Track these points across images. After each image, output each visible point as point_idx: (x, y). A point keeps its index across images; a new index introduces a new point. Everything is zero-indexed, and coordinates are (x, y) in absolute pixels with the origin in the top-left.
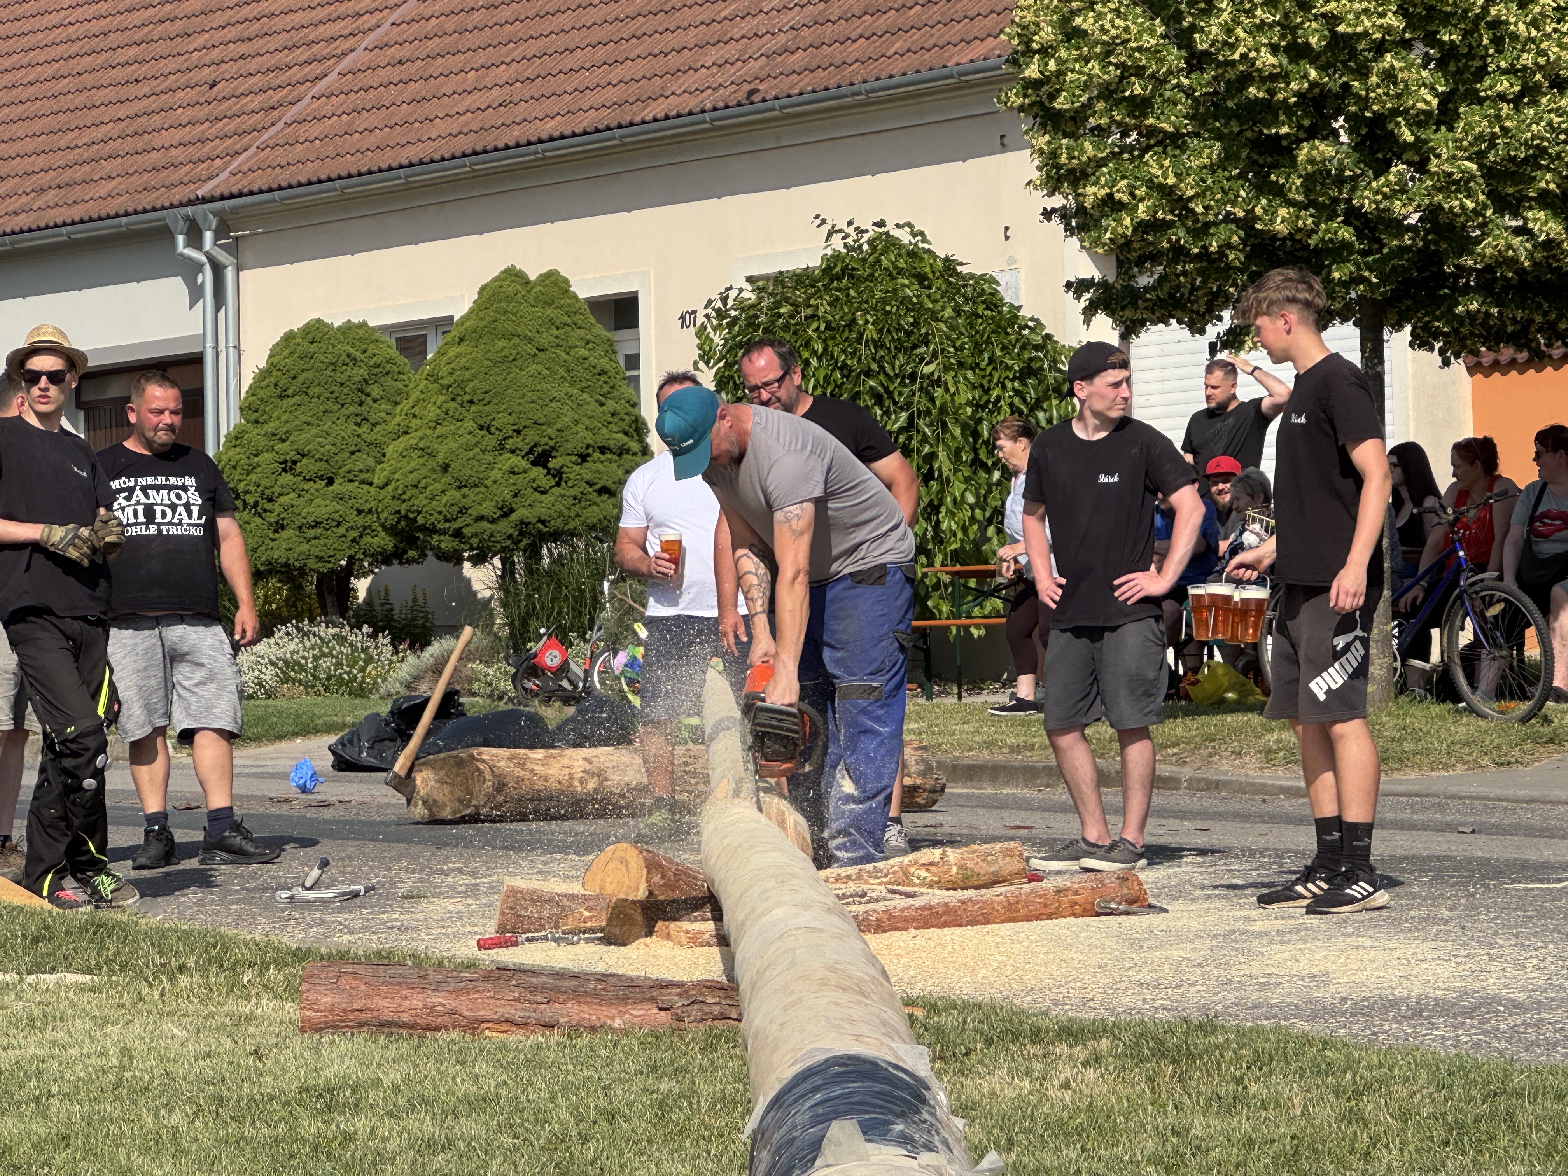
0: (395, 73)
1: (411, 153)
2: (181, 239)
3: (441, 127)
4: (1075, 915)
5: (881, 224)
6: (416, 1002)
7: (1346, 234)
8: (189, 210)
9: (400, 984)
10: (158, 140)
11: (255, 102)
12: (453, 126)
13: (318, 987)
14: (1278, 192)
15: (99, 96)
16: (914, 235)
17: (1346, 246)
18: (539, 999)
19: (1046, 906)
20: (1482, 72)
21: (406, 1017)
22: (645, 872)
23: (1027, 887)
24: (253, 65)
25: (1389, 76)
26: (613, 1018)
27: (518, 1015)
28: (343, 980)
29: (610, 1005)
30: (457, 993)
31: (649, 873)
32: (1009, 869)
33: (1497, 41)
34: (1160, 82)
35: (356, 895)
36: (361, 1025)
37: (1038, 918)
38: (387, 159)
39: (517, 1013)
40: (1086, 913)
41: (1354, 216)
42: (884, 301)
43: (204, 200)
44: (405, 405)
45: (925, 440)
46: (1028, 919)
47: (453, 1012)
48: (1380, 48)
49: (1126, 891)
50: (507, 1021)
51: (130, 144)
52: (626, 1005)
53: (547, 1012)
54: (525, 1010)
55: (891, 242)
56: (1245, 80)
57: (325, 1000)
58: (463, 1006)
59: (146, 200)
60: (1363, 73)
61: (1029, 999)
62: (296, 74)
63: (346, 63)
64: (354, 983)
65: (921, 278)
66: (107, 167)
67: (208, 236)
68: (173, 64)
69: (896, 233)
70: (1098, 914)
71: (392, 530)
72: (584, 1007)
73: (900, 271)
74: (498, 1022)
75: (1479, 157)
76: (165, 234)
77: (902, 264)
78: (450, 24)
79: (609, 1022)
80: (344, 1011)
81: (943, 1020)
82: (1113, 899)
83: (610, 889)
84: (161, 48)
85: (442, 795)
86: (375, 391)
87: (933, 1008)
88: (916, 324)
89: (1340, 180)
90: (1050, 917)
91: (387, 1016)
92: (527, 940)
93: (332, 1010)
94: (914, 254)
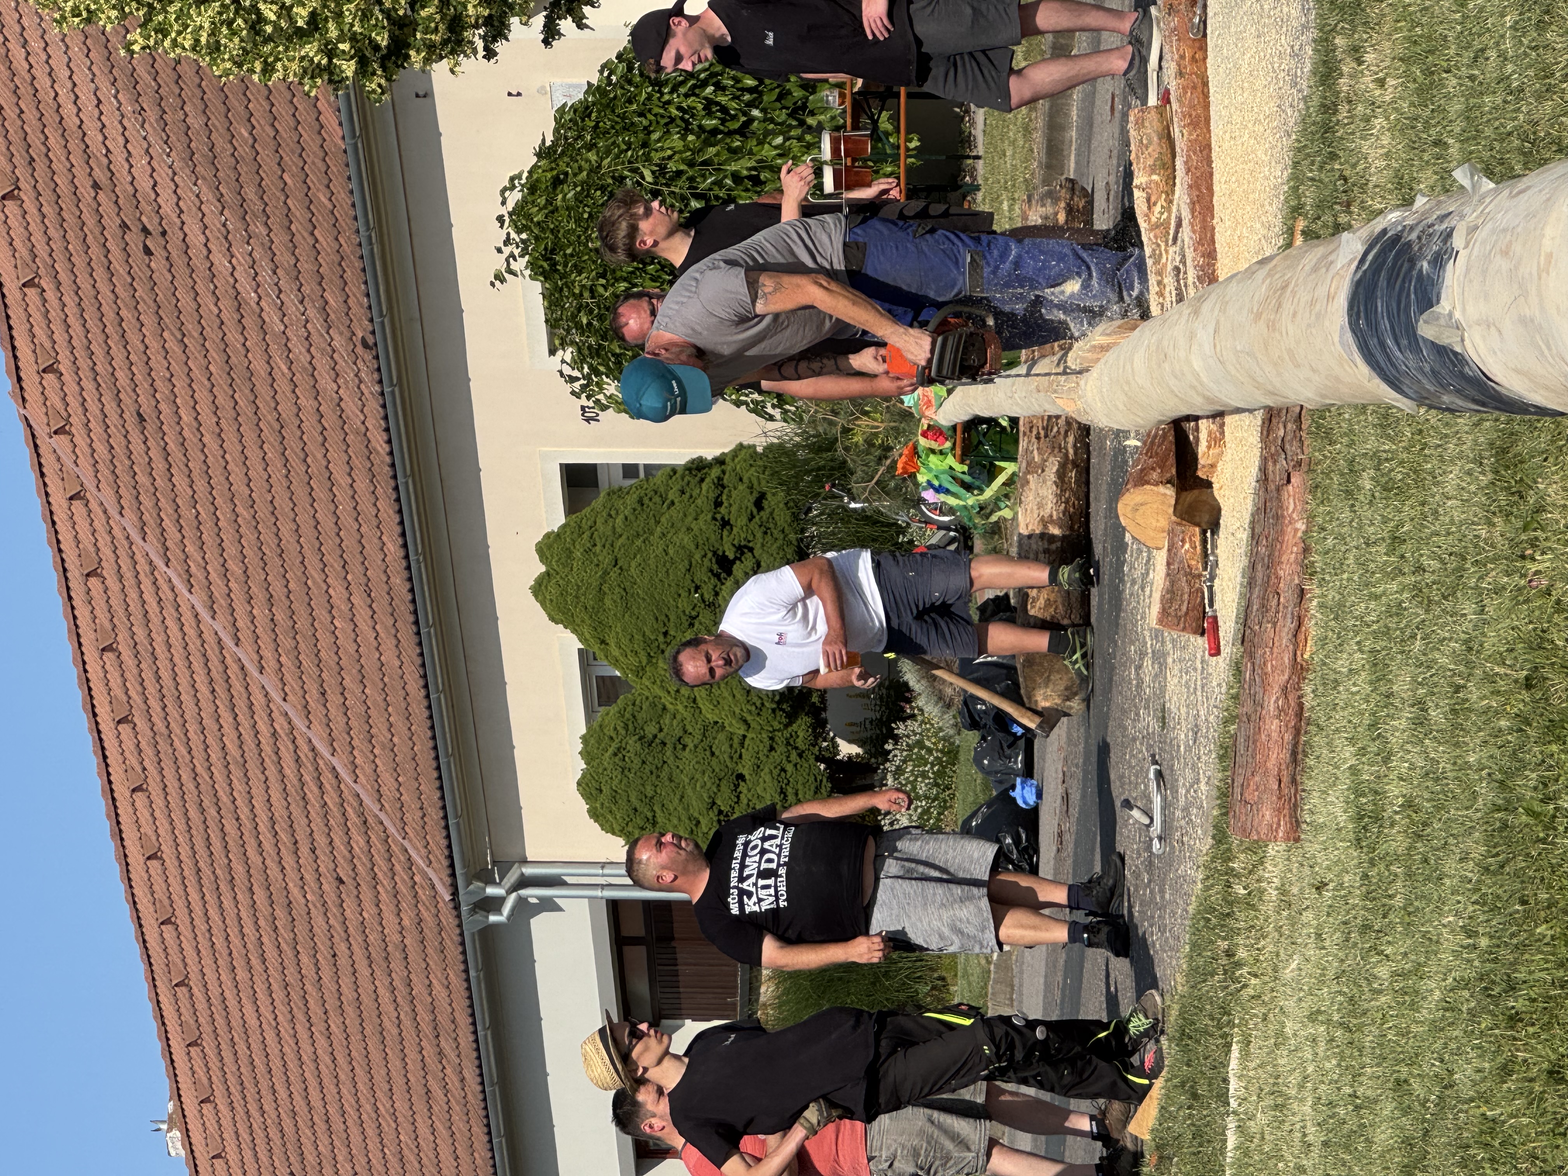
0: (334, 699)
1: (415, 686)
2: (493, 918)
3: (389, 656)
4: (1205, 58)
5: (501, 219)
6: (1273, 726)
8: (464, 909)
9: (1254, 742)
10: (394, 938)
11: (358, 841)
12: (388, 643)
13: (1255, 823)
15: (348, 993)
16: (512, 188)
18: (1275, 601)
19: (1194, 87)
21: (1288, 737)
22: (1148, 487)
23: (1175, 106)
24: (321, 841)
26: (1296, 530)
27: (1289, 625)
28: (1249, 798)
29: (1282, 532)
30: (1265, 685)
31: (1148, 483)
32: (1156, 125)
35: (1159, 775)
36: (1294, 781)
37: (1206, 96)
38: (419, 711)
39: (1287, 626)
40: (1203, 48)
42: (578, 220)
43: (455, 894)
44: (667, 700)
45: (719, 183)
46: (1207, 106)
47: (1285, 690)
49: (1182, 7)
50: (1295, 636)
51: (397, 965)
52: (1283, 517)
53: (1287, 596)
54: (1285, 618)
55: (519, 211)
57: (1268, 817)
58: (1279, 679)
59: (453, 951)
61: (1289, 111)
62: (331, 799)
63: (323, 749)
64: (1252, 786)
65: (557, 182)
66: (419, 988)
67: (491, 891)
68: (319, 921)
69: (510, 205)
70: (1205, 35)
71: (792, 718)
72: (1284, 558)
73: (549, 202)
74: (1296, 645)
76: (488, 934)
77: (542, 201)
78: (286, 643)
79: (1300, 534)
80: (1280, 798)
81: (1309, 201)
82: (1191, 20)
83: (1163, 523)
84: (301, 929)
85: (1060, 682)
86: (651, 730)
87: (1296, 211)
88: (603, 188)
90: (1205, 84)
91: (1285, 755)
92: (1211, 605)
93: (1279, 811)
94: (532, 188)
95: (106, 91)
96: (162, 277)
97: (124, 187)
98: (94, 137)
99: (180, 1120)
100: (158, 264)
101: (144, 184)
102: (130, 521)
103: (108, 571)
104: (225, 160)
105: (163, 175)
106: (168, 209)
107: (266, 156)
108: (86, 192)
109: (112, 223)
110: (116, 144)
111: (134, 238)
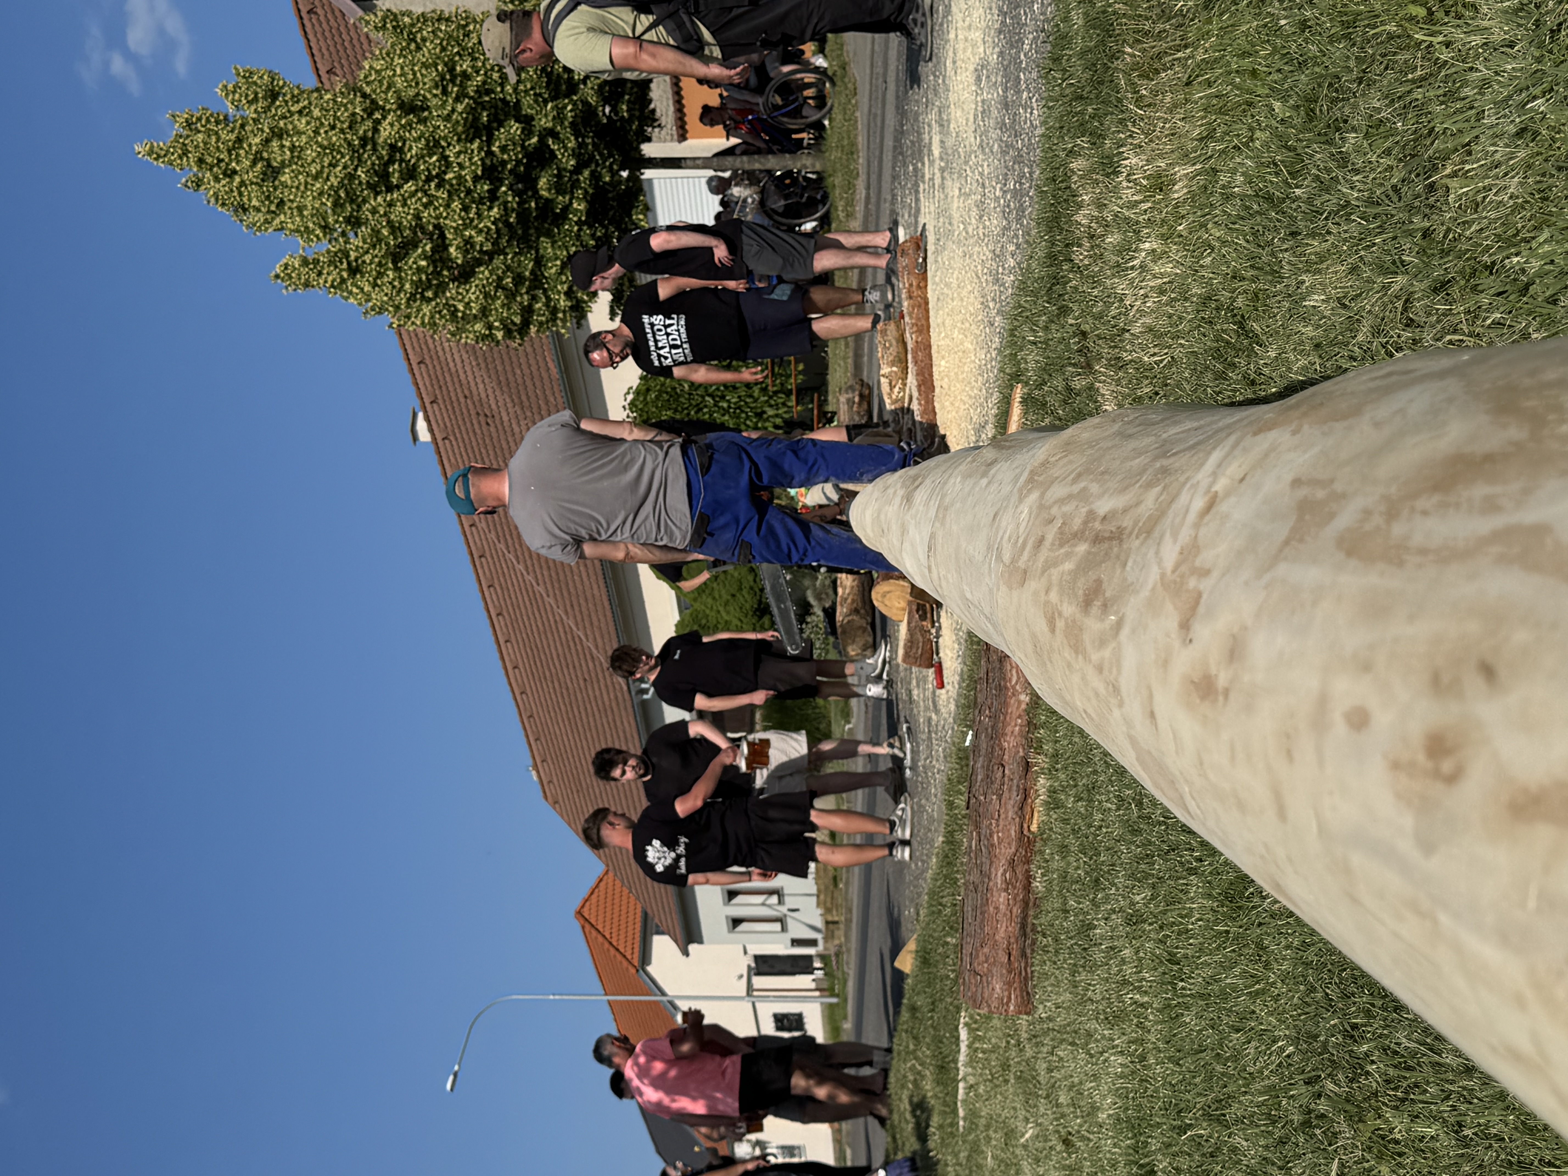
0: (576, 608)
1: (606, 603)
2: (645, 697)
3: (596, 592)
4: (926, 286)
5: (624, 407)
6: (1001, 899)
7: (586, 173)
8: (633, 693)
9: (983, 913)
10: (607, 703)
11: (591, 665)
12: (595, 586)
13: (986, 995)
14: (567, 208)
15: (592, 724)
16: (628, 393)
17: (592, 173)
18: (1000, 774)
19: (919, 306)
20: (503, 100)
21: (1017, 911)
22: (892, 581)
23: (907, 319)
24: (577, 664)
25: (503, 149)
26: (1020, 702)
27: (1015, 798)
28: (978, 968)
29: (1005, 704)
30: (992, 858)
32: (895, 333)
33: (488, 92)
34: (508, 268)
36: (1024, 954)
37: (927, 311)
38: (609, 614)
39: (1012, 799)
40: (925, 279)
41: (577, 170)
42: (657, 407)
43: (629, 688)
44: (708, 612)
45: (718, 389)
46: (928, 318)
47: (1012, 863)
48: (490, 153)
49: (910, 251)
50: (1021, 808)
51: (609, 713)
52: (1006, 688)
53: (1012, 768)
54: (1010, 790)
55: (632, 404)
56: (507, 224)
57: (998, 990)
58: (1006, 852)
59: (630, 710)
60: (504, 163)
62: (579, 647)
63: (574, 629)
64: (982, 958)
65: (648, 390)
66: (618, 723)
67: (644, 686)
68: (579, 695)
69: (628, 400)
70: (926, 271)
71: (760, 618)
72: (1009, 729)
73: (645, 399)
74: (1022, 818)
75: (546, 102)
76: (644, 703)
77: (641, 399)
78: (556, 585)
79: (1023, 706)
80: (1010, 972)
81: (1031, 365)
82: (917, 259)
83: (903, 604)
84: (573, 697)
86: (704, 622)
87: (1016, 377)
88: (667, 393)
89: (559, 176)
90: (927, 303)
91: (1014, 928)
92: (938, 654)
93: (1009, 984)
94: (638, 393)
95: (465, 356)
96: (494, 435)
97: (476, 398)
98: (462, 376)
99: (535, 767)
100: (492, 429)
101: (483, 396)
102: (493, 535)
103: (488, 555)
104: (513, 385)
105: (490, 391)
106: (494, 406)
107: (529, 383)
108: (462, 400)
109: (473, 412)
110: (470, 378)
111: (482, 418)
